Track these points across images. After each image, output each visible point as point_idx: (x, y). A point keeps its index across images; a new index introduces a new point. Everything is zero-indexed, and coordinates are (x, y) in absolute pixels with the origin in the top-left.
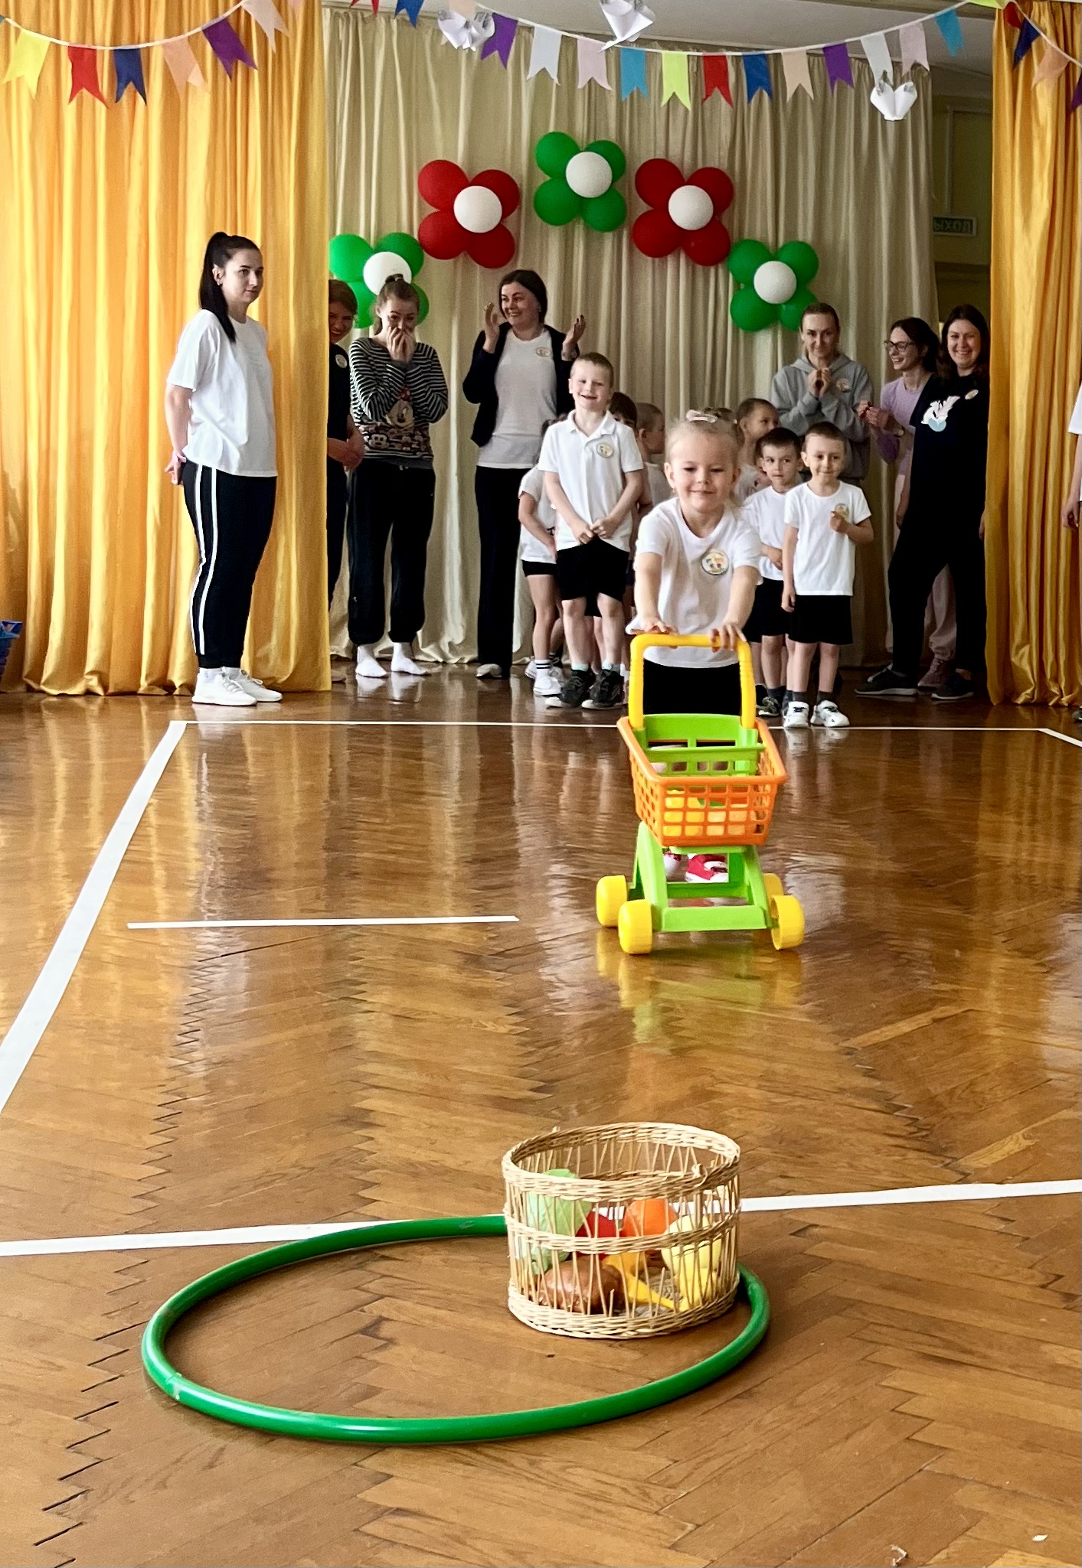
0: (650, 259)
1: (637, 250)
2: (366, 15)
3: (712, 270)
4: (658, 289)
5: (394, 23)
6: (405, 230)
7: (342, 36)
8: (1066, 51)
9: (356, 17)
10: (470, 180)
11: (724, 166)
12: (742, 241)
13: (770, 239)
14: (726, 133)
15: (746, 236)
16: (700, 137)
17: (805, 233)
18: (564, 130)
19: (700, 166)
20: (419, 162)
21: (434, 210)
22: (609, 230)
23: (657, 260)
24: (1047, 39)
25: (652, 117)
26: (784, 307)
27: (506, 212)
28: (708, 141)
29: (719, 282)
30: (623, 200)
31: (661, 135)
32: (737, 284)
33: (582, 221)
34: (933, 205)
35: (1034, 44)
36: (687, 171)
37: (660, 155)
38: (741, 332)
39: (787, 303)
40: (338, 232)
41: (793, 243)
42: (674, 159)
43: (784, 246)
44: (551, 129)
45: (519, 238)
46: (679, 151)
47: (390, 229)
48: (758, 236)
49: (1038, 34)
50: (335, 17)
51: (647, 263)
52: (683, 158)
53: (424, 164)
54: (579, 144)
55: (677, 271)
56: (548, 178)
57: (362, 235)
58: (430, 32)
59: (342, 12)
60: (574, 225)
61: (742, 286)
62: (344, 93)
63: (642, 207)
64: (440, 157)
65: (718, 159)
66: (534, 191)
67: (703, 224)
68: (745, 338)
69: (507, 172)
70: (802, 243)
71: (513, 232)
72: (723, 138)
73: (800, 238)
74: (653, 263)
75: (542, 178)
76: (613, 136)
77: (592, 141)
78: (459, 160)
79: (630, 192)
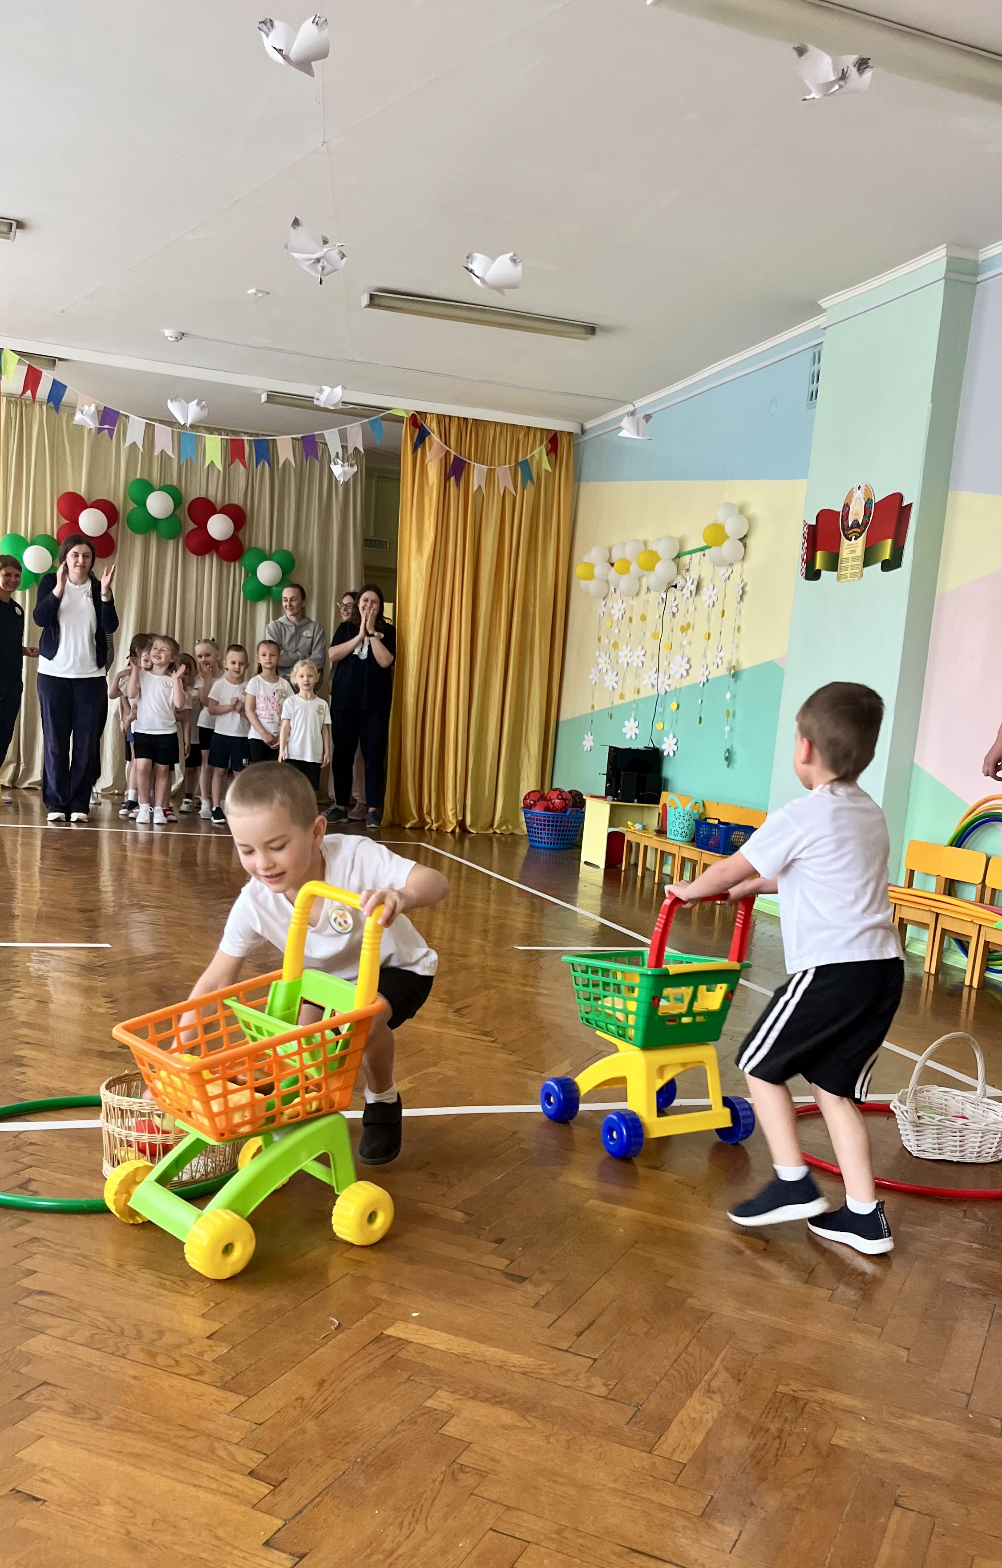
0: (195, 556)
1: (187, 551)
2: (28, 402)
3: (232, 564)
4: (199, 575)
5: (44, 407)
6: (49, 533)
7: (13, 415)
8: (446, 444)
9: (21, 403)
10: (89, 504)
11: (241, 504)
12: (250, 548)
13: (267, 547)
14: (242, 483)
15: (253, 546)
16: (227, 486)
17: (288, 545)
18: (145, 477)
19: (226, 503)
20: (58, 492)
21: (66, 522)
22: (171, 539)
23: (199, 557)
24: (435, 437)
25: (199, 472)
26: (274, 588)
27: (110, 526)
28: (231, 488)
29: (236, 572)
30: (180, 521)
31: (204, 483)
32: (247, 575)
33: (155, 532)
34: (365, 530)
35: (427, 439)
36: (218, 507)
37: (203, 495)
38: (249, 602)
39: (276, 586)
40: (8, 532)
41: (280, 550)
42: (212, 499)
43: (276, 552)
44: (138, 477)
45: (117, 540)
46: (215, 494)
47: (40, 532)
48: (260, 545)
49: (430, 433)
50: (9, 402)
51: (194, 559)
52: (216, 499)
53: (61, 494)
54: (155, 486)
55: (211, 563)
56: (136, 506)
57: (22, 534)
58: (66, 414)
59: (13, 399)
60: (150, 535)
61: (250, 575)
62: (13, 450)
63: (192, 526)
64: (71, 490)
65: (237, 498)
66: (128, 512)
67: (228, 537)
68: (251, 605)
69: (112, 501)
70: (287, 552)
71: (114, 537)
72: (241, 487)
73: (285, 548)
74: (198, 559)
75: (132, 505)
76: (175, 483)
77: (162, 485)
78: (82, 492)
79: (184, 517)
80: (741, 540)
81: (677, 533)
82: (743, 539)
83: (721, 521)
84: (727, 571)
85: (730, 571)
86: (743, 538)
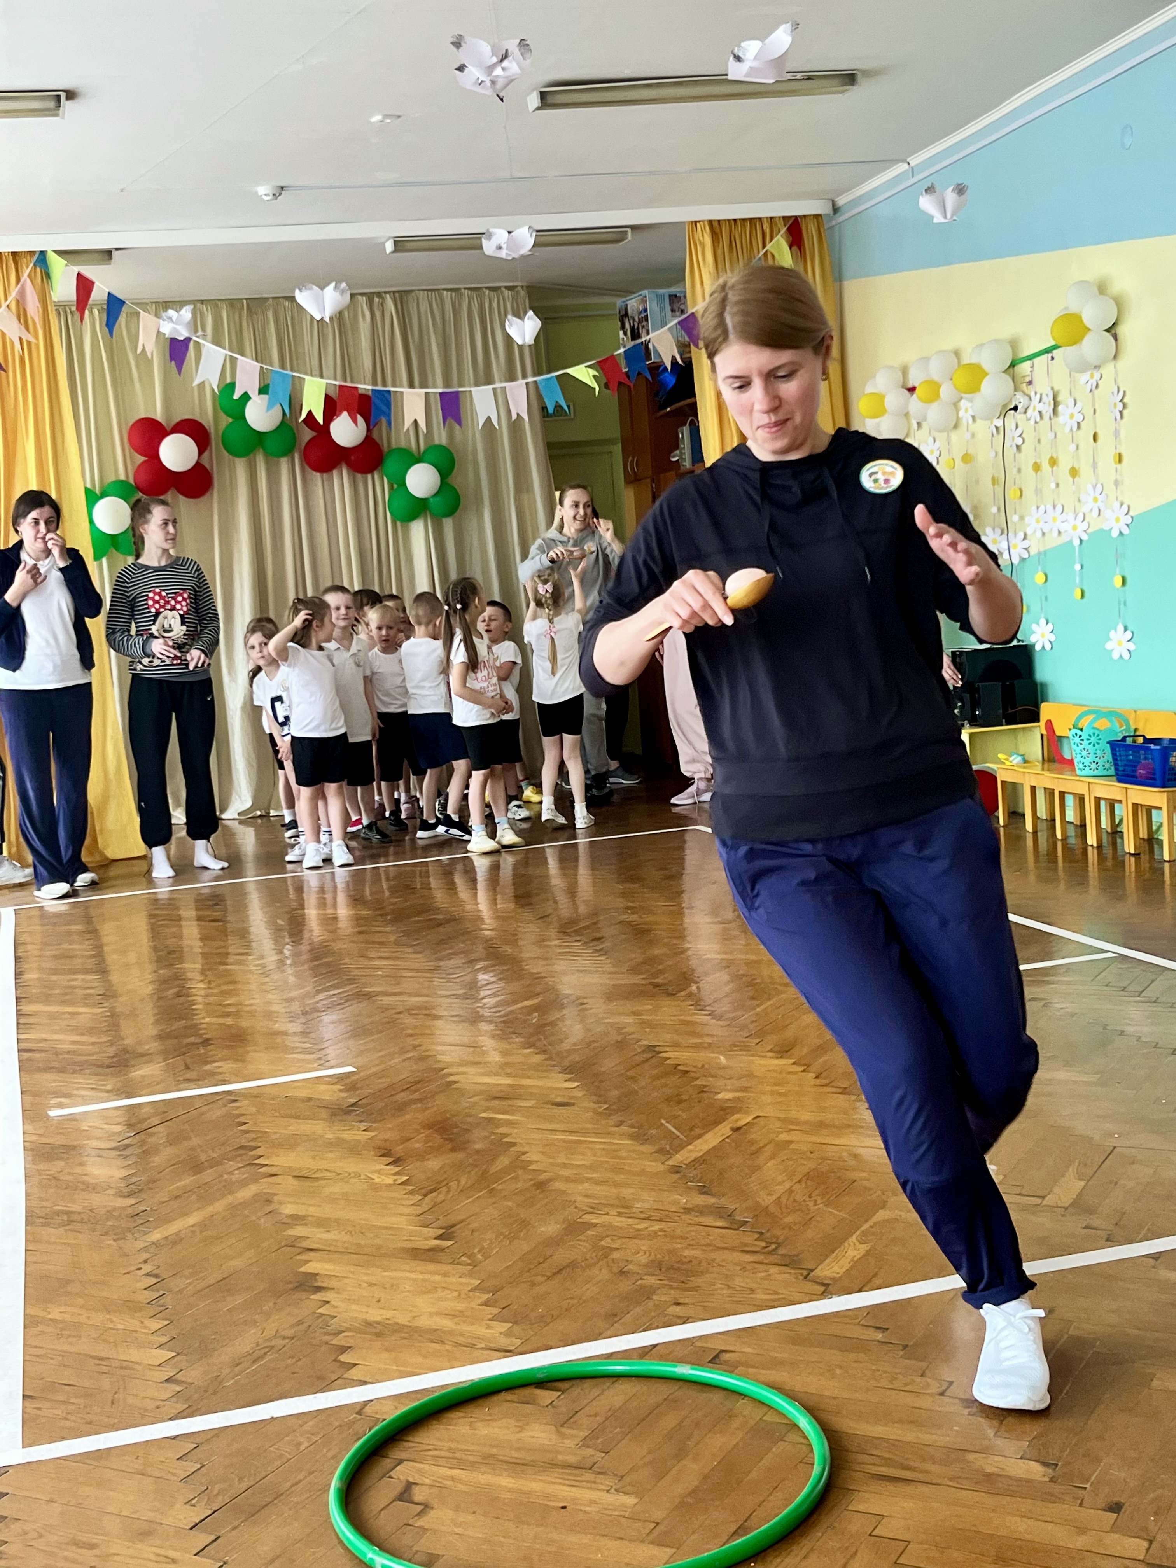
0: (318, 474)
1: (307, 468)
3: (370, 476)
4: (328, 497)
6: (123, 477)
10: (170, 430)
14: (368, 361)
20: (127, 422)
21: (143, 457)
22: (284, 455)
23: (325, 474)
26: (430, 502)
27: (201, 453)
29: (377, 485)
30: (292, 430)
32: (390, 486)
33: (262, 452)
39: (434, 495)
47: (111, 477)
51: (317, 478)
53: (132, 421)
55: (340, 480)
56: (231, 420)
60: (255, 456)
61: (397, 486)
63: (309, 434)
64: (143, 416)
66: (221, 433)
67: (360, 441)
68: (402, 530)
69: (198, 419)
70: (441, 447)
71: (210, 469)
74: (322, 478)
75: (226, 421)
78: (159, 416)
80: (1108, 330)
81: (1006, 333)
82: (1112, 330)
83: (1074, 308)
84: (1092, 377)
85: (1097, 376)
86: (1111, 328)
